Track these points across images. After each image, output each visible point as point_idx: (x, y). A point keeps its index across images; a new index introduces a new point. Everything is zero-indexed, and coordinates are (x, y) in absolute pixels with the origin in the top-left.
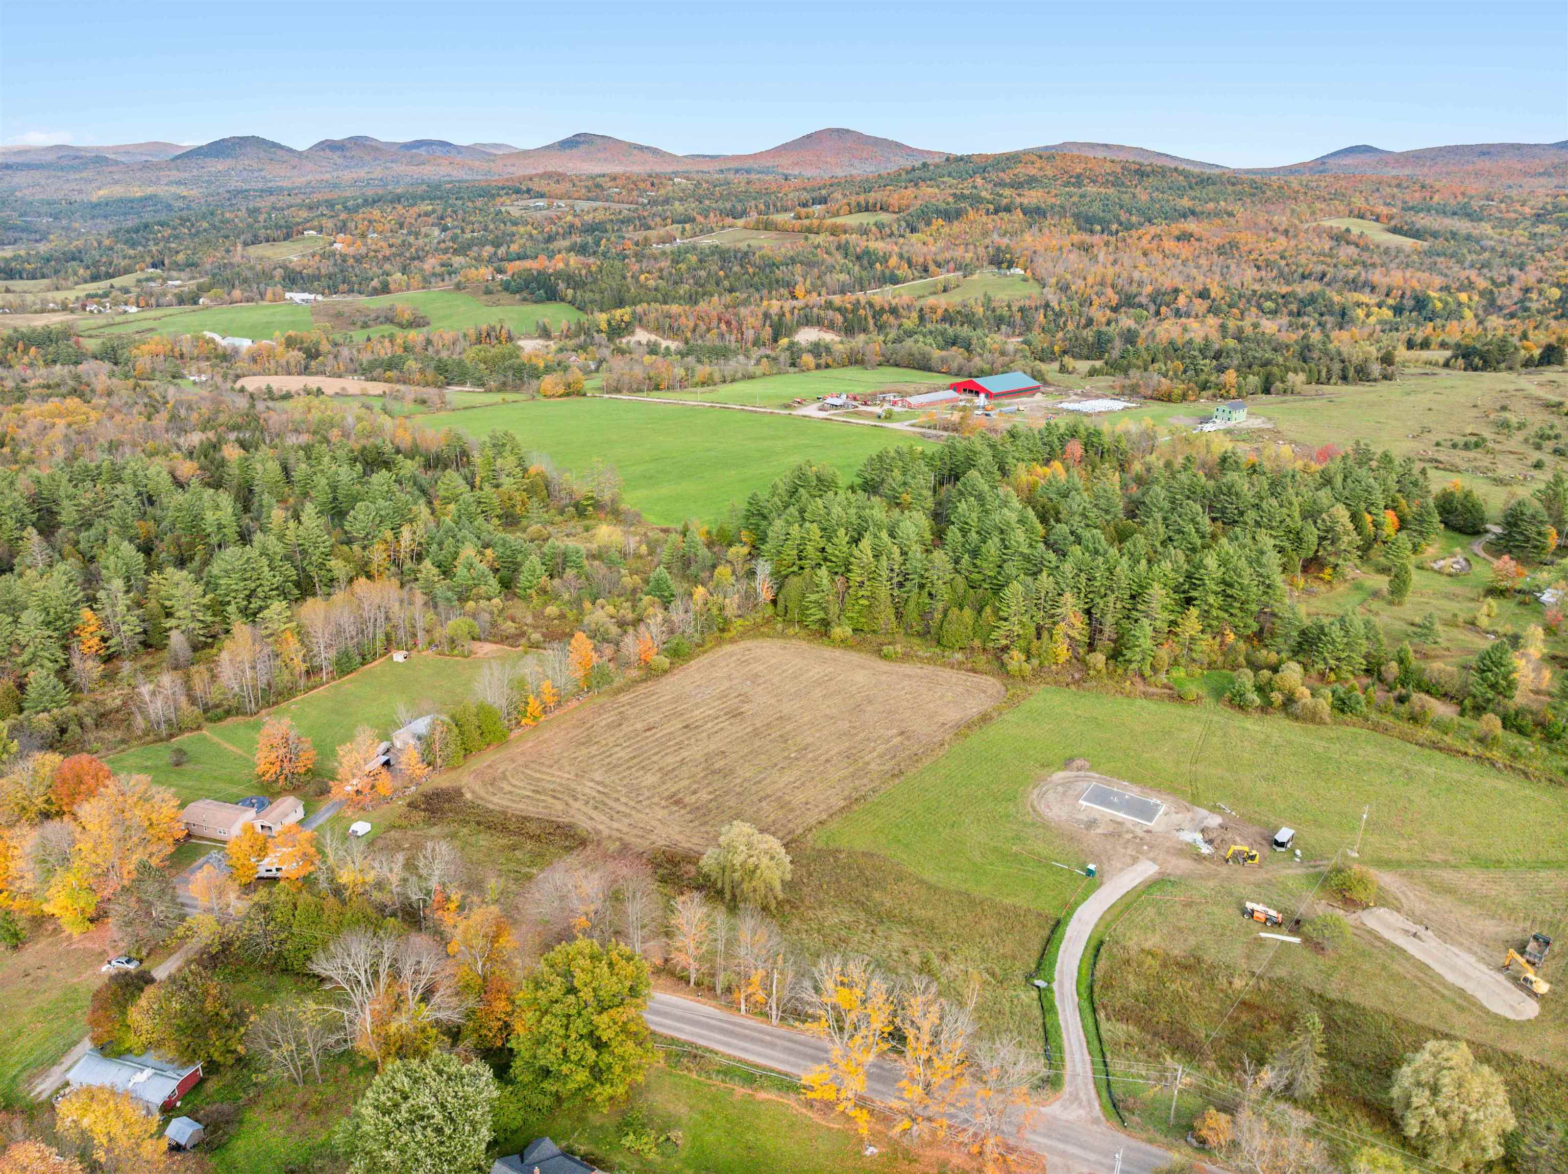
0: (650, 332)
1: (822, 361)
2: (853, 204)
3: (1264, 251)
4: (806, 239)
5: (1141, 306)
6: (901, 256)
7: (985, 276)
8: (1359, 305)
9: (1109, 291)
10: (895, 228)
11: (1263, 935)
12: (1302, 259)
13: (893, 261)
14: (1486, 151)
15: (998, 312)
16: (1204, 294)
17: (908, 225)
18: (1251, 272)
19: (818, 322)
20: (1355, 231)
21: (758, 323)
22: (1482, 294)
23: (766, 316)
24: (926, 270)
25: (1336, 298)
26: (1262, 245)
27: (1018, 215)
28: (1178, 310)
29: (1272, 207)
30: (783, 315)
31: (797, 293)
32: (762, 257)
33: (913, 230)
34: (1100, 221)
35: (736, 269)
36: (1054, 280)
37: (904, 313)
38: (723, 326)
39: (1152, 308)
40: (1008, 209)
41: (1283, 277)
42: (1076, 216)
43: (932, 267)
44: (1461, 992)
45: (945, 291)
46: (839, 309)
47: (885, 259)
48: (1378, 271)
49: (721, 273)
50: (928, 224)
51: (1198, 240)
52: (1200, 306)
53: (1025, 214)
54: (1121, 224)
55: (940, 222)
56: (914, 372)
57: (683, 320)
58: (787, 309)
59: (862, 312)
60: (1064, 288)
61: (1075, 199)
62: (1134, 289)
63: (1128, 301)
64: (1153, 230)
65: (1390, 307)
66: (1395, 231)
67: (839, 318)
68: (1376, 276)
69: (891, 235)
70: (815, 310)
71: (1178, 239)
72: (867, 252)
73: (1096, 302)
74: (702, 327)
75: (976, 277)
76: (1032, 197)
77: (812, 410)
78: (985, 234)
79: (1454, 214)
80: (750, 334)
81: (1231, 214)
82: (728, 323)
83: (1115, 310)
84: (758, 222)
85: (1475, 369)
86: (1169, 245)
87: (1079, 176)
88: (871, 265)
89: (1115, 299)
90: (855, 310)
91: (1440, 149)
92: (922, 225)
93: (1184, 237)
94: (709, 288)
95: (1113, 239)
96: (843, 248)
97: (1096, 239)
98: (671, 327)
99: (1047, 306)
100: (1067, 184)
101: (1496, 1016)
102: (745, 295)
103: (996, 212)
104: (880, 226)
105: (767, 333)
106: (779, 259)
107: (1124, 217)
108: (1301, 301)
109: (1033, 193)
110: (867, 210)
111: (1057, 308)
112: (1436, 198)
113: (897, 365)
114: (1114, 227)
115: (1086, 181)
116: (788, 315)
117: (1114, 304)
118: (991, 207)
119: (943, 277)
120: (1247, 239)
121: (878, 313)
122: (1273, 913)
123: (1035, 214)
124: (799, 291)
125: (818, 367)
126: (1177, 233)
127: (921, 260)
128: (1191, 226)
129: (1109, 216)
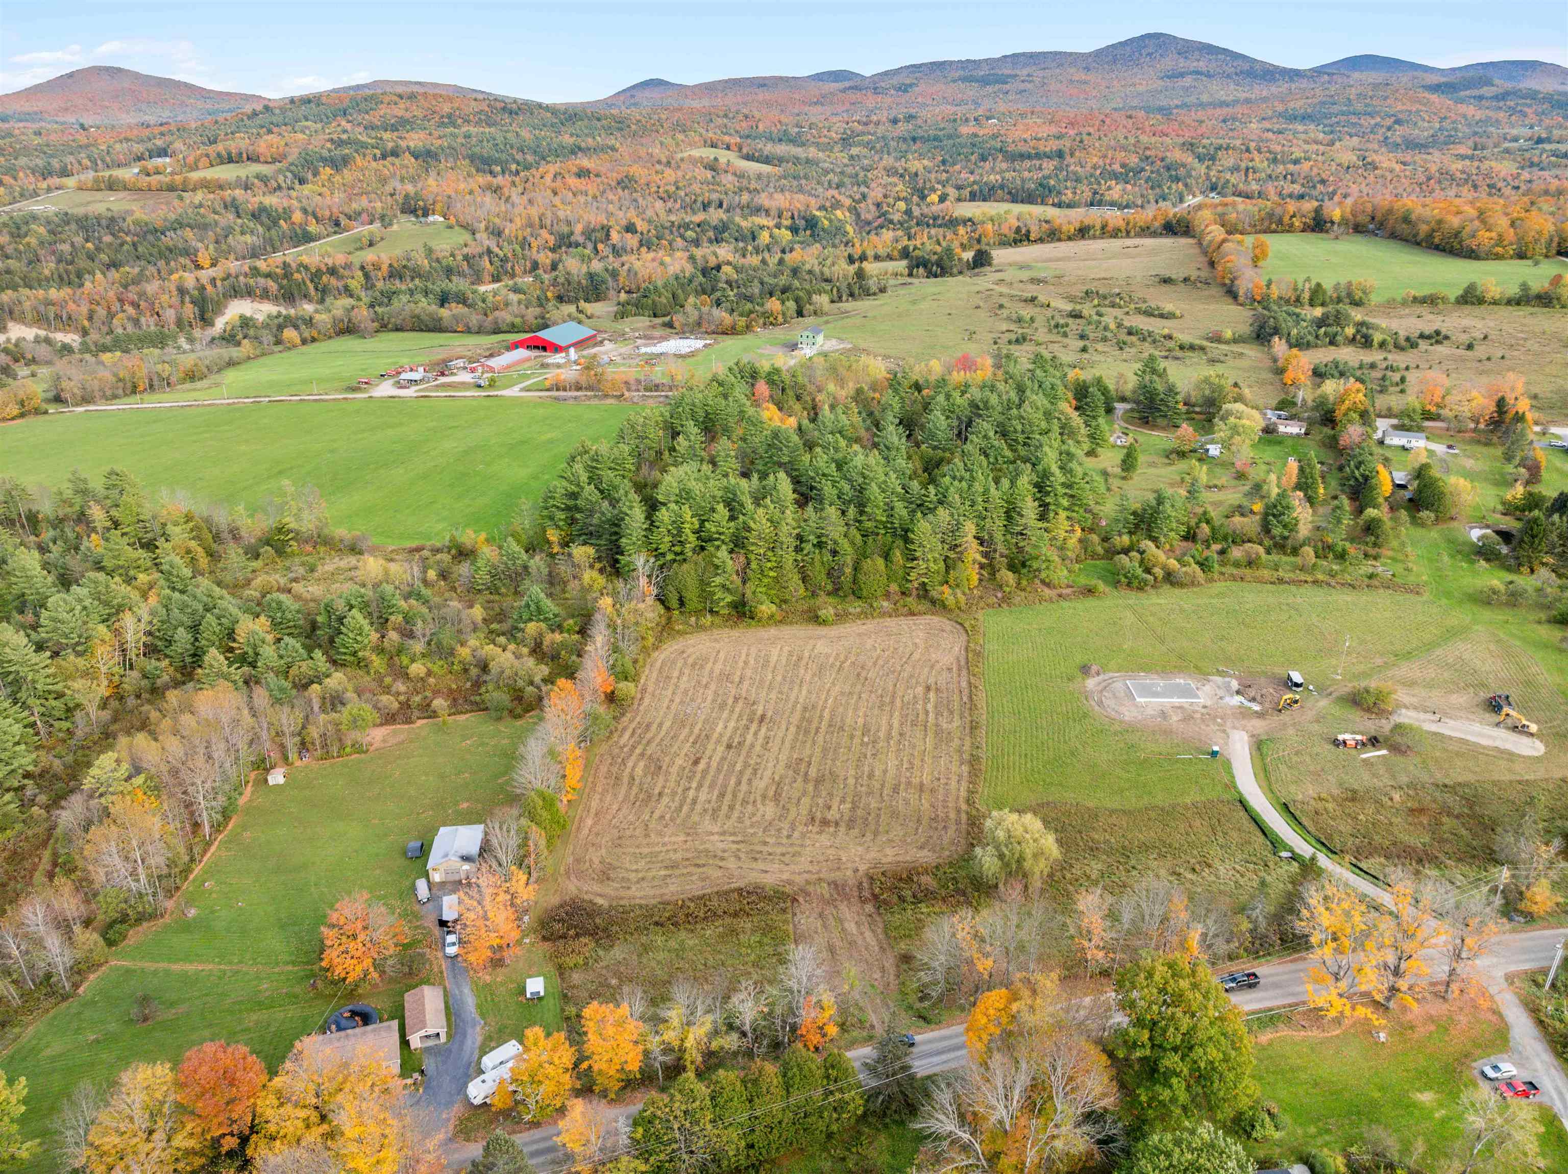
0: (29, 325)
1: (306, 334)
2: (213, 155)
3: (661, 183)
4: (181, 199)
5: (577, 245)
6: (305, 211)
7: (404, 224)
8: (762, 228)
9: (544, 233)
10: (281, 179)
11: (1364, 756)
12: (696, 188)
13: (297, 217)
14: (762, 83)
15: (444, 262)
16: (630, 228)
17: (295, 176)
18: (659, 204)
19: (249, 293)
20: (723, 160)
21: (175, 300)
22: (849, 211)
23: (182, 291)
24: (337, 224)
25: (744, 224)
26: (657, 178)
27: (409, 160)
28: (614, 246)
29: (644, 141)
30: (203, 288)
31: (201, 261)
32: (136, 223)
33: (302, 181)
34: (497, 162)
35: (108, 239)
36: (482, 226)
37: (346, 273)
38: (131, 310)
39: (590, 246)
40: (395, 153)
41: (689, 207)
42: (472, 158)
43: (344, 221)
44: (1497, 749)
45: (371, 244)
46: (268, 275)
47: (287, 214)
48: (763, 195)
49: (89, 245)
50: (316, 174)
51: (597, 175)
52: (632, 241)
53: (416, 158)
54: (518, 164)
55: (328, 170)
56: (431, 335)
57: (72, 306)
58: (204, 281)
59: (296, 276)
60: (498, 233)
61: (461, 140)
62: (565, 229)
63: (565, 242)
64: (552, 169)
65: (787, 228)
66: (748, 157)
67: (272, 286)
68: (763, 199)
69: (279, 188)
70: (241, 278)
71: (579, 176)
72: (263, 209)
73: (534, 244)
74: (101, 312)
75: (395, 227)
76: (415, 140)
77: (386, 389)
78: (384, 181)
79: (780, 140)
80: (170, 315)
81: (613, 149)
82: (136, 305)
83: (553, 250)
84: (96, 180)
85: (936, 276)
86: (572, 181)
87: (449, 116)
88: (275, 223)
89: (552, 240)
90: (287, 275)
91: (726, 81)
92: (310, 176)
93: (583, 173)
94: (82, 263)
95: (517, 179)
96: (233, 206)
97: (499, 180)
98: (58, 317)
99: (489, 252)
100: (442, 125)
101: (1529, 757)
102: (137, 270)
103: (384, 157)
104: (264, 179)
105: (189, 310)
106: (159, 224)
107: (519, 157)
108: (715, 228)
109: (415, 136)
110: (230, 160)
111: (501, 254)
112: (761, 126)
113: (398, 329)
114: (514, 167)
115: (459, 121)
116: (209, 288)
117: (551, 244)
118: (378, 152)
119: (363, 230)
120: (639, 171)
121: (316, 276)
122: (1359, 737)
123: (426, 157)
124: (204, 258)
125: (304, 342)
126: (575, 169)
127: (327, 213)
128: (585, 162)
129: (504, 156)
